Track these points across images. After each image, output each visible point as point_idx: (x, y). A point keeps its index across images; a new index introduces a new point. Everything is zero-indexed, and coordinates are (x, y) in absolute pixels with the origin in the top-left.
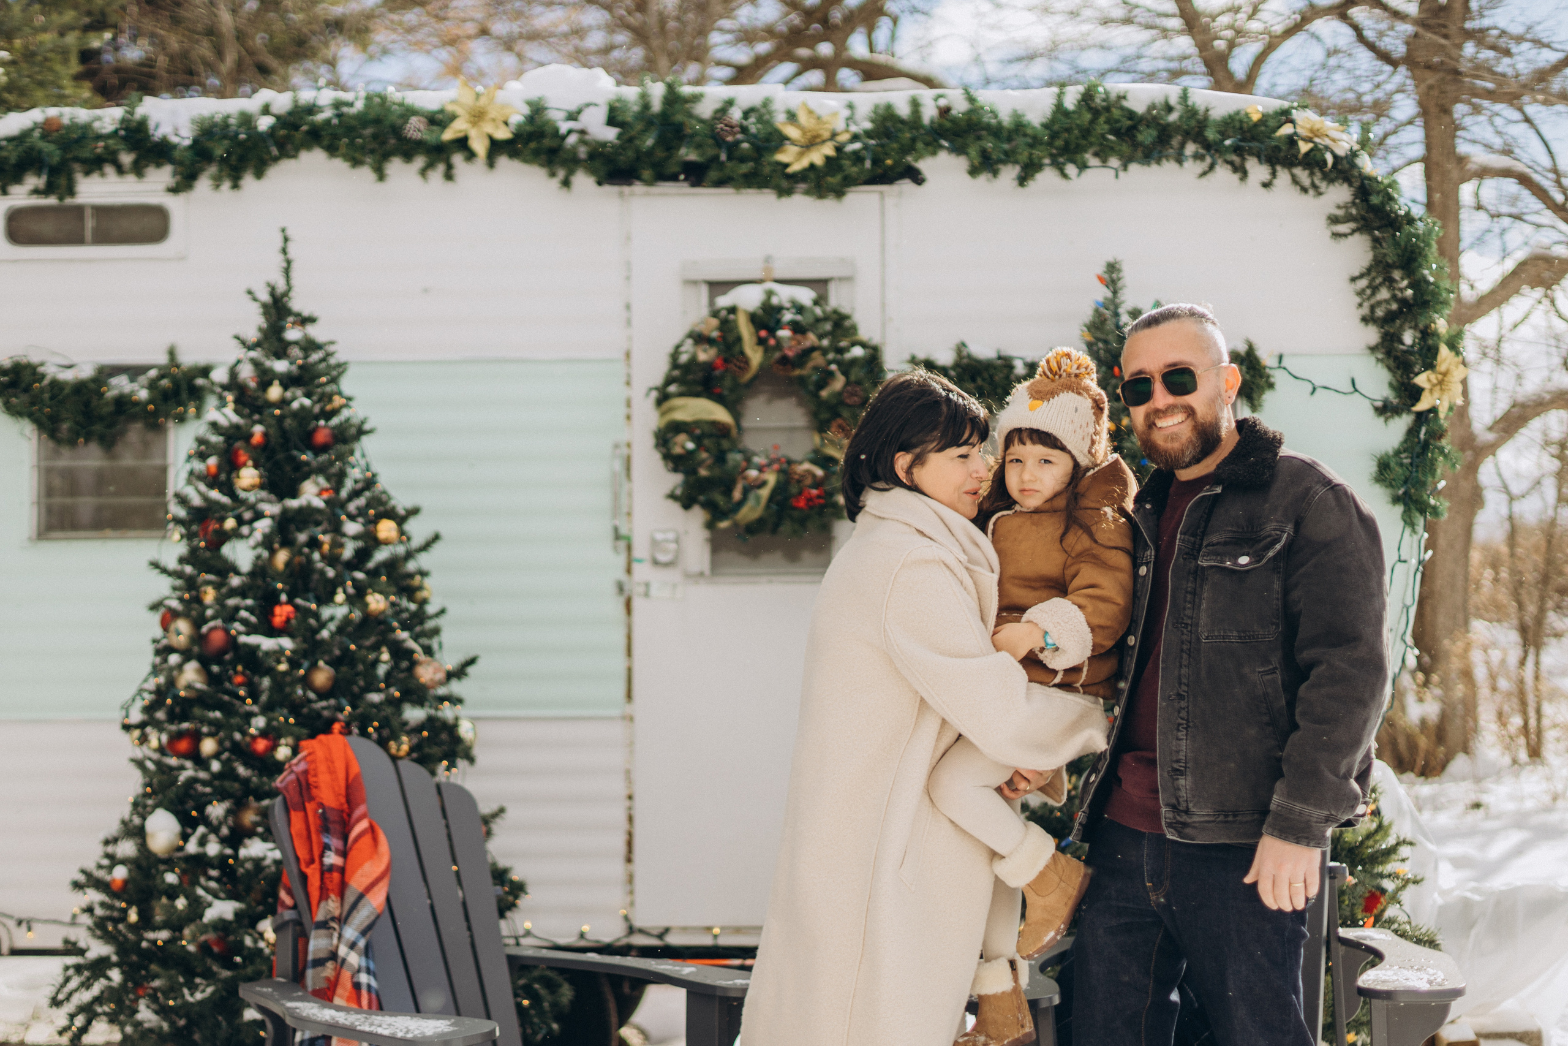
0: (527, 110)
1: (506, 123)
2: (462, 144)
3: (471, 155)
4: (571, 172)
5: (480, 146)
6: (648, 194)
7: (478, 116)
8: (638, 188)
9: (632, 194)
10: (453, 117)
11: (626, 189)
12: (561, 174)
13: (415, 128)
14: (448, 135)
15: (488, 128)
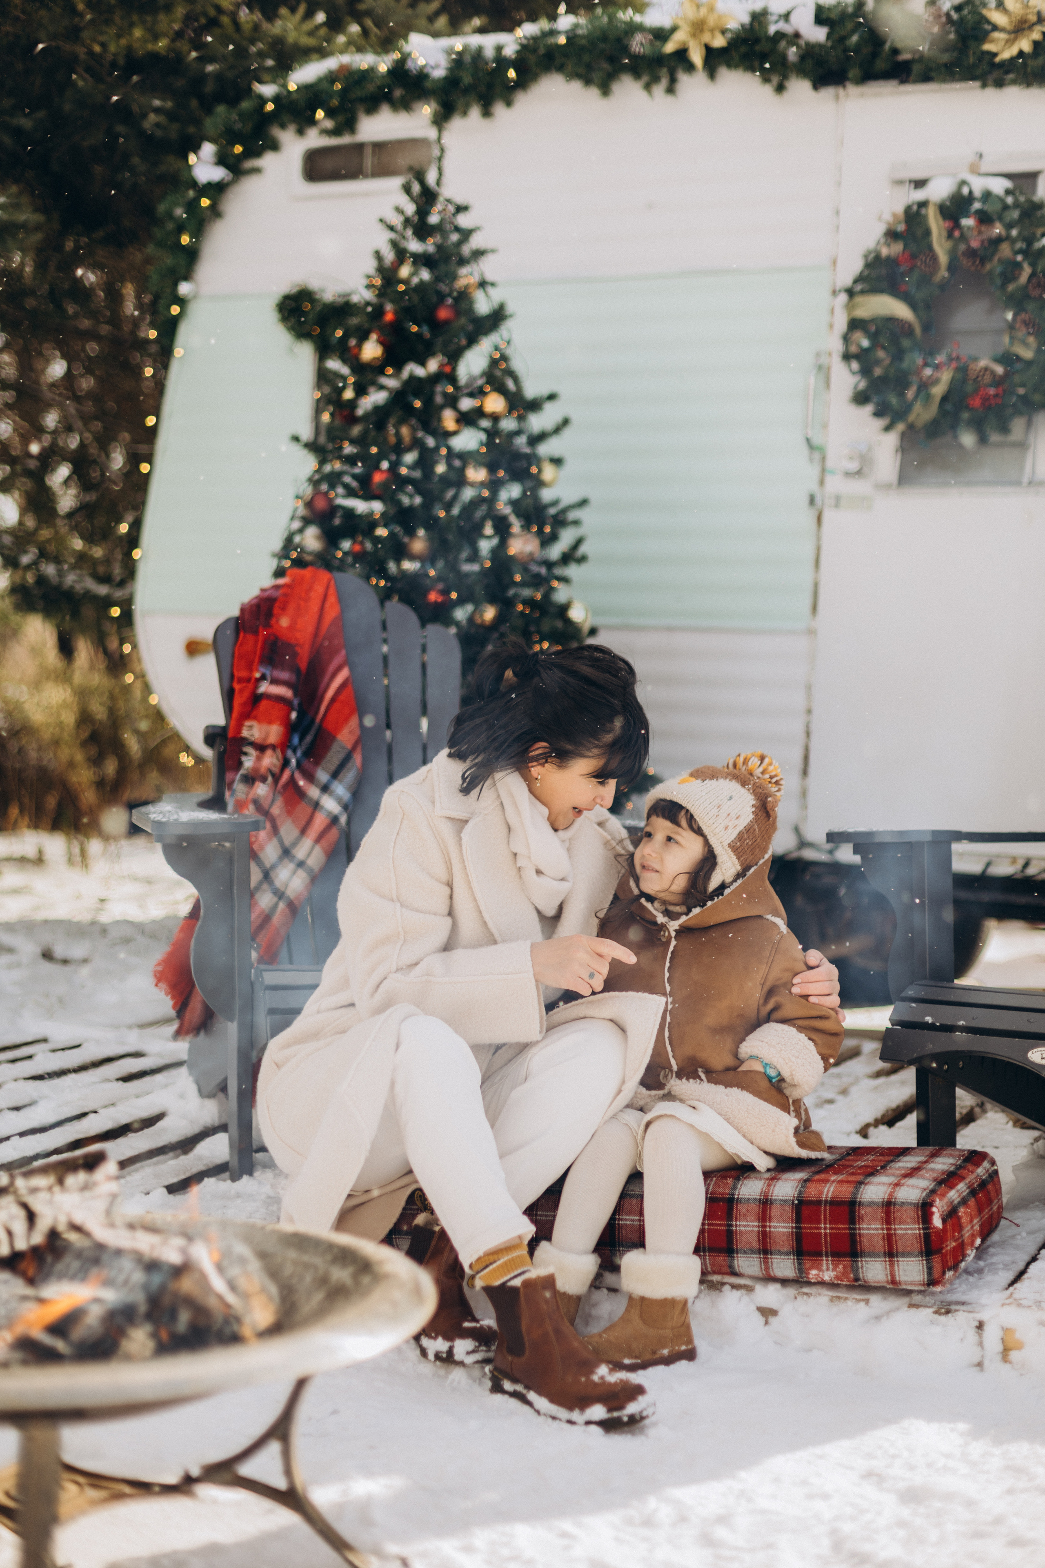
0: (746, 19)
1: (723, 32)
2: (682, 55)
3: (690, 67)
4: (785, 77)
5: (697, 57)
6: (862, 95)
7: (698, 27)
8: (853, 90)
9: (847, 95)
10: (674, 29)
11: (841, 91)
12: (775, 79)
13: (638, 44)
14: (670, 47)
15: (706, 38)
